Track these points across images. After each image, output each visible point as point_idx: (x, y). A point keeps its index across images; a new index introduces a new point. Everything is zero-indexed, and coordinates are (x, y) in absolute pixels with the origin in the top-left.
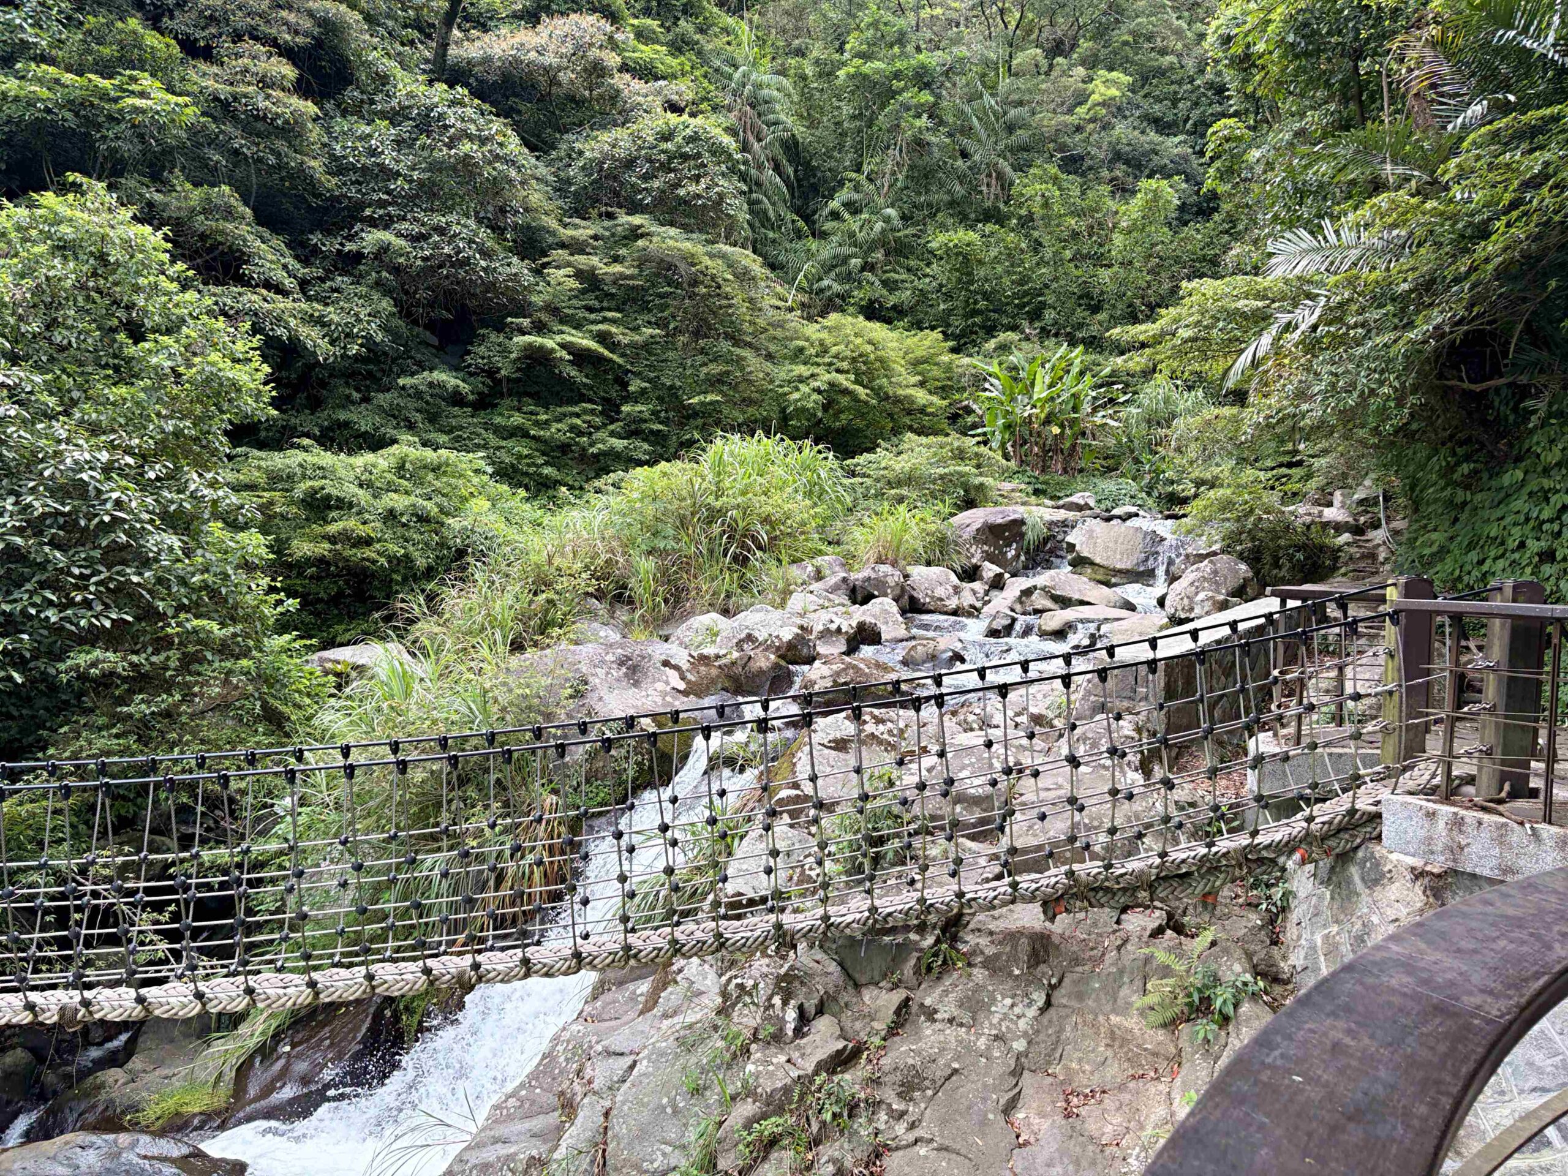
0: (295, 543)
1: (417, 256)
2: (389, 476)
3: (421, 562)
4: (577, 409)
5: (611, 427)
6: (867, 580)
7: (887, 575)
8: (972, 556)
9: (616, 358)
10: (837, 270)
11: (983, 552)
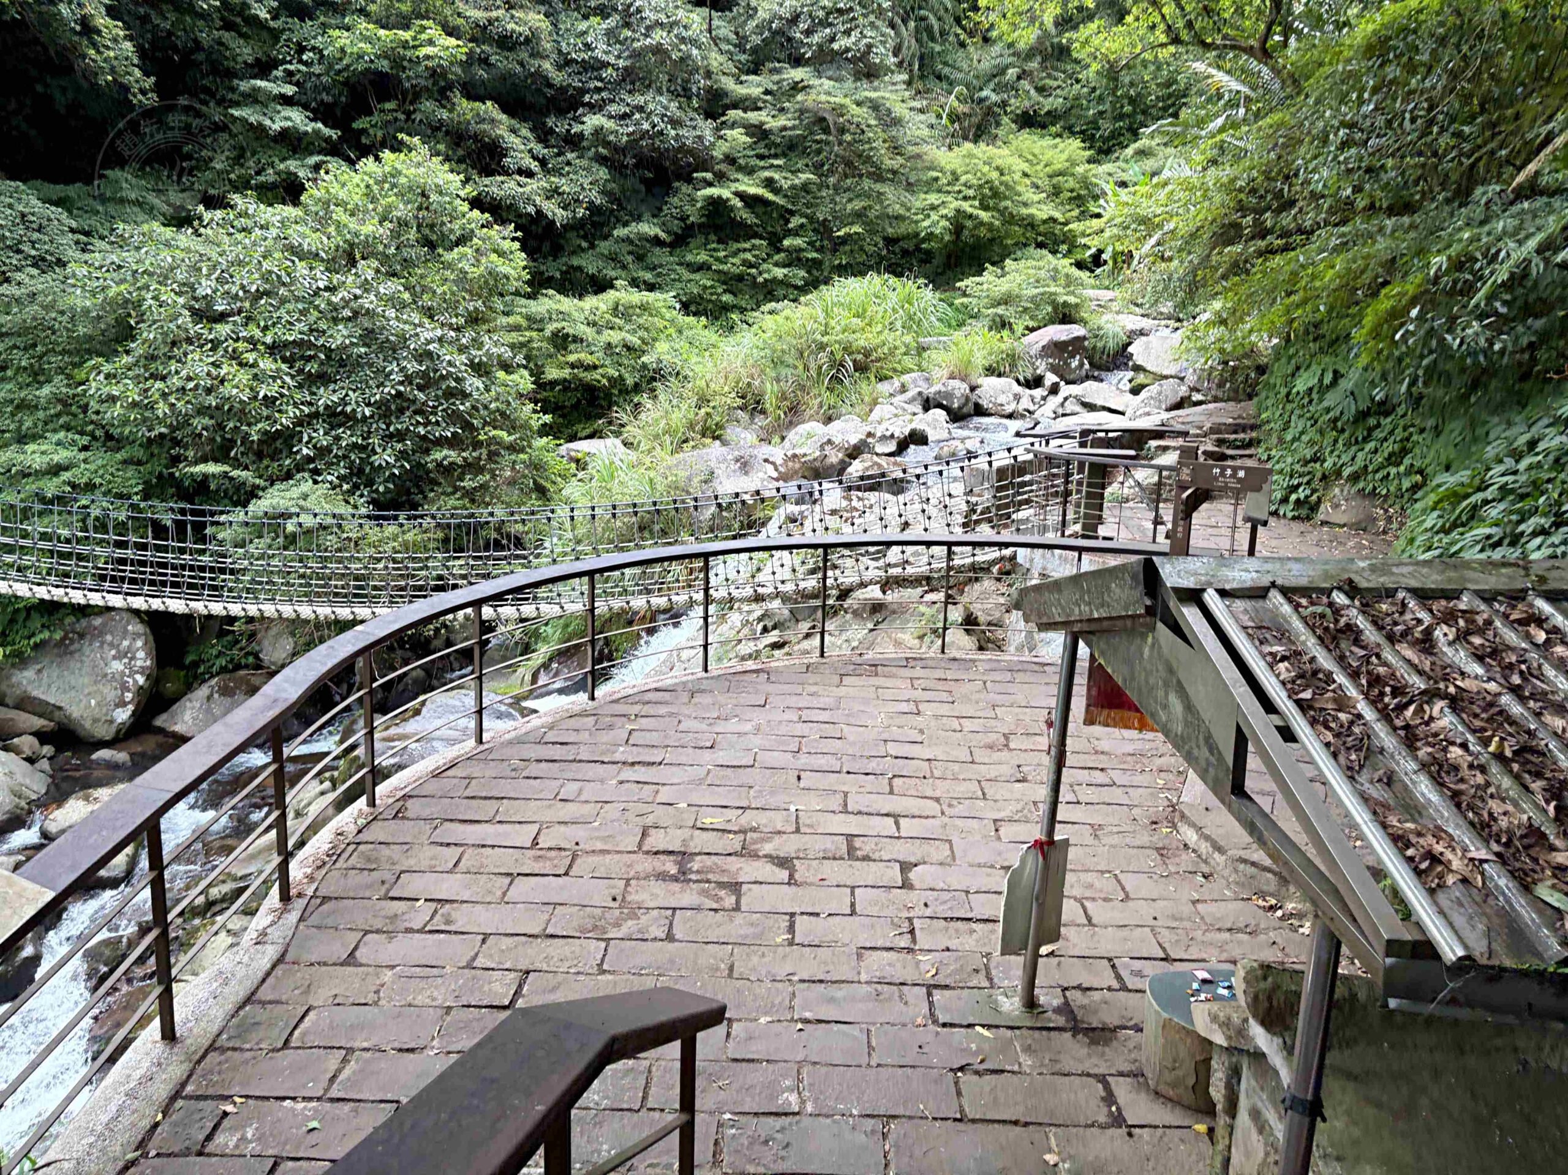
0: (547, 369)
1: (622, 132)
2: (607, 316)
3: (630, 381)
4: (747, 245)
5: (776, 257)
6: (938, 393)
7: (954, 389)
8: (1038, 367)
9: (778, 200)
10: (996, 80)
11: (1047, 364)
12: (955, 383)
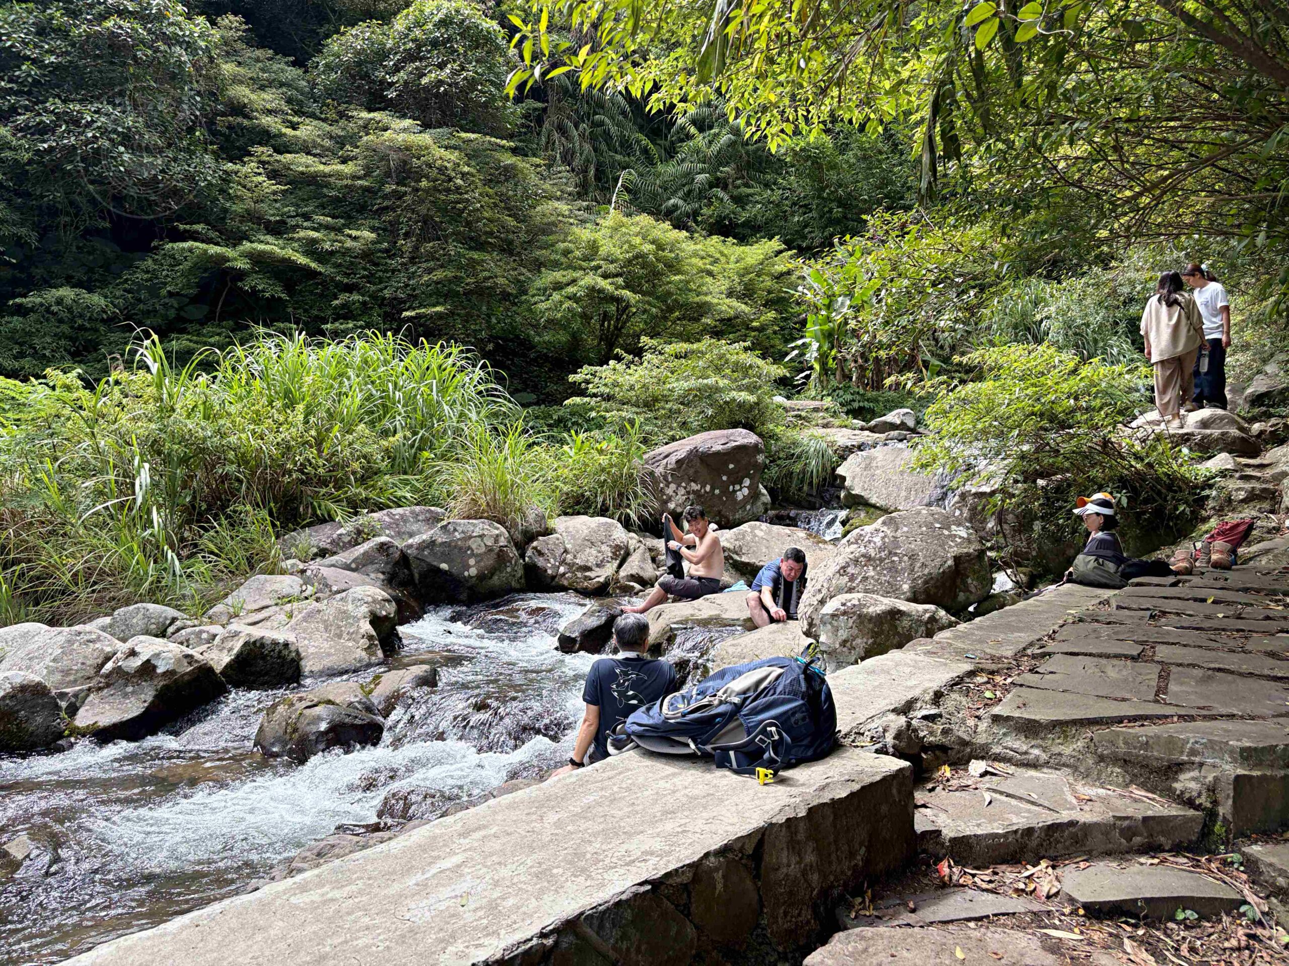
6: (427, 547)
7: (470, 537)
8: (670, 499)
9: (321, 269)
10: (686, 189)
11: (688, 493)
12: (474, 525)
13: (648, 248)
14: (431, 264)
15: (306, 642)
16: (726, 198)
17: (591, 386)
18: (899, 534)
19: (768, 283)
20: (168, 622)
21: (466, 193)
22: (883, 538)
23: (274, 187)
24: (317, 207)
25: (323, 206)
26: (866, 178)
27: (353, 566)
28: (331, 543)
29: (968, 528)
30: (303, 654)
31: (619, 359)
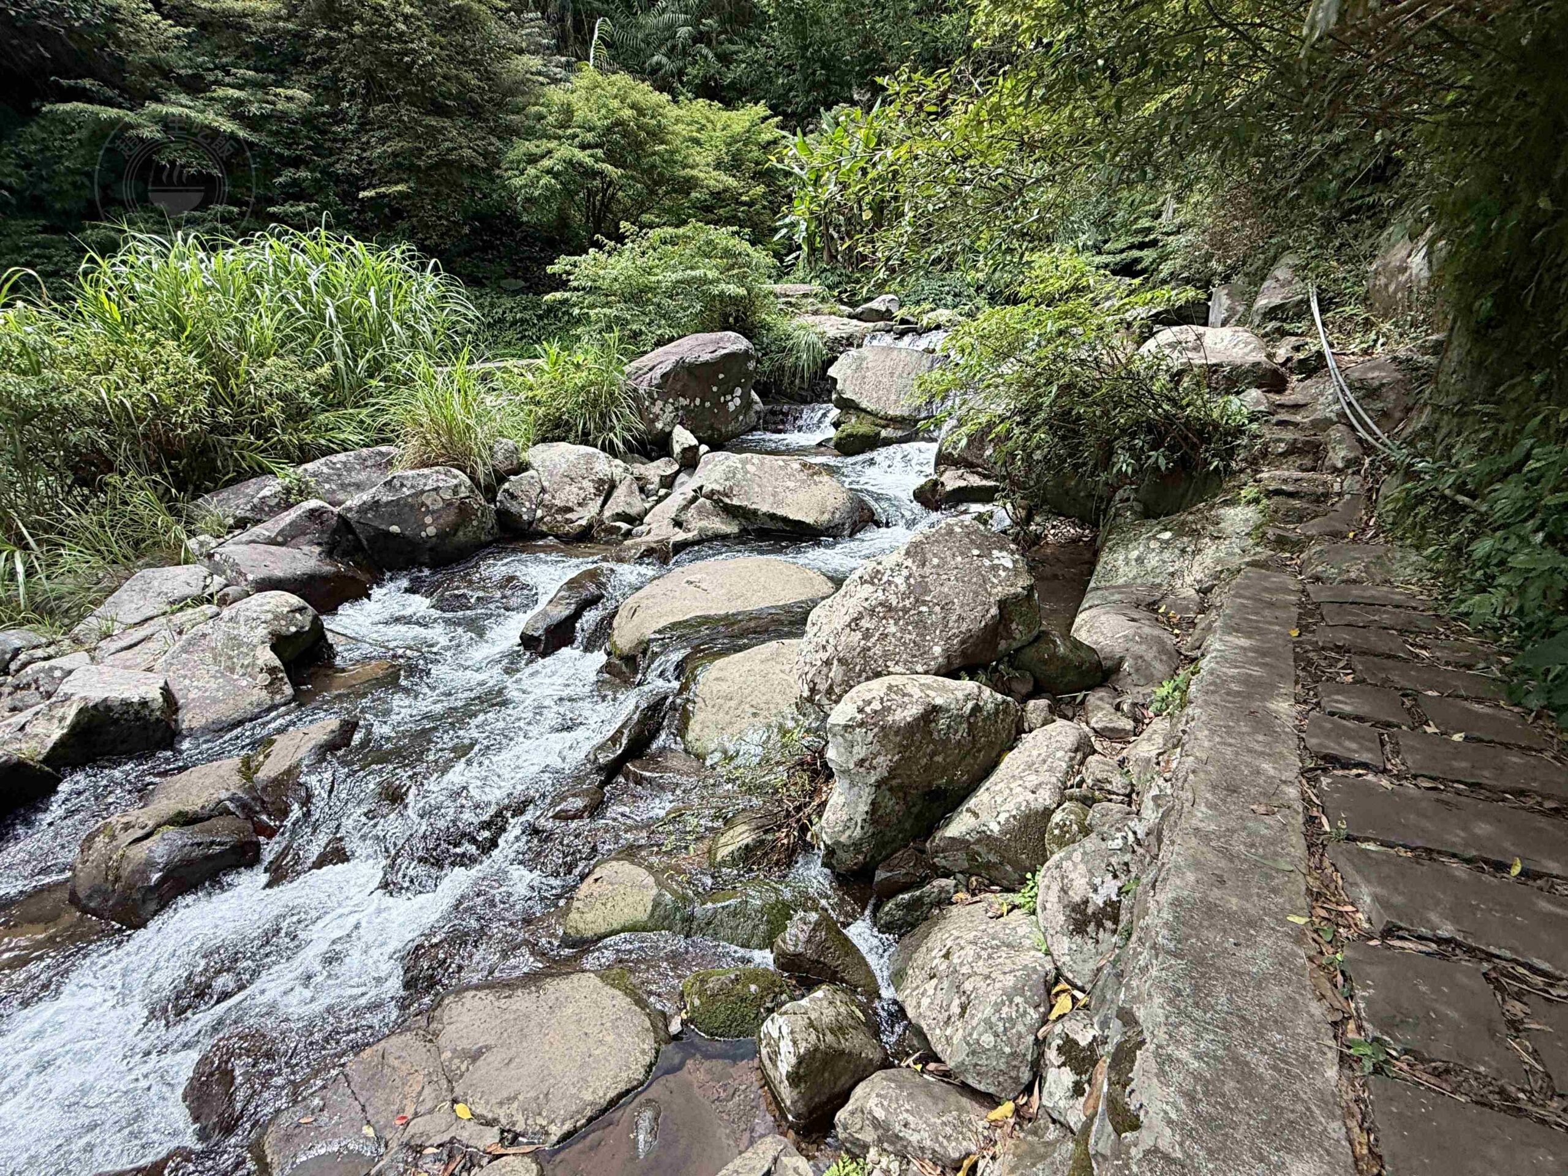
6: (371, 509)
7: (423, 492)
8: (657, 418)
9: (254, 138)
10: (669, 44)
11: (677, 409)
12: (426, 477)
13: (627, 113)
14: (384, 133)
15: (187, 682)
16: (710, 55)
17: (572, 277)
18: (927, 570)
19: (756, 153)
20: (8, 656)
21: (412, 42)
22: (907, 578)
23: (176, 30)
24: (238, 58)
25: (245, 55)
26: (849, 35)
27: (280, 539)
28: (252, 509)
29: (1013, 553)
30: (181, 702)
31: (600, 246)
